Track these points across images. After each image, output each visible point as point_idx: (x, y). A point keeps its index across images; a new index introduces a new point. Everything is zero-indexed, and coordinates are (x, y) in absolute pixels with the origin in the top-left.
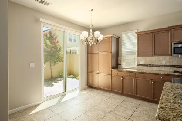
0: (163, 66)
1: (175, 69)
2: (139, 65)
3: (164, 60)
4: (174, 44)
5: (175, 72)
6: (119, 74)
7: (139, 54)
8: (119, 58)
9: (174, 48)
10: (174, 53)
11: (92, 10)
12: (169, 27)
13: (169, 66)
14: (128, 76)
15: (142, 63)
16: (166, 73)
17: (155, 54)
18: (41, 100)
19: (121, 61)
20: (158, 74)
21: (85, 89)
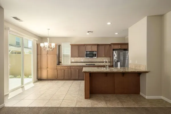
0: (82, 62)
1: (86, 63)
2: (72, 62)
3: (82, 59)
4: (86, 52)
5: (86, 64)
6: (61, 68)
7: (72, 57)
8: (60, 58)
9: (86, 54)
10: (86, 56)
11: (49, 29)
12: (84, 44)
13: (84, 62)
14: (67, 68)
15: (73, 61)
16: (83, 65)
17: (79, 56)
18: (8, 92)
19: (61, 60)
20: (80, 66)
21: (36, 82)
